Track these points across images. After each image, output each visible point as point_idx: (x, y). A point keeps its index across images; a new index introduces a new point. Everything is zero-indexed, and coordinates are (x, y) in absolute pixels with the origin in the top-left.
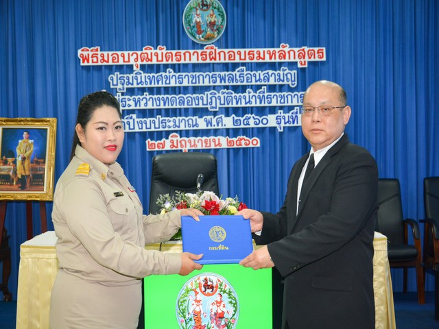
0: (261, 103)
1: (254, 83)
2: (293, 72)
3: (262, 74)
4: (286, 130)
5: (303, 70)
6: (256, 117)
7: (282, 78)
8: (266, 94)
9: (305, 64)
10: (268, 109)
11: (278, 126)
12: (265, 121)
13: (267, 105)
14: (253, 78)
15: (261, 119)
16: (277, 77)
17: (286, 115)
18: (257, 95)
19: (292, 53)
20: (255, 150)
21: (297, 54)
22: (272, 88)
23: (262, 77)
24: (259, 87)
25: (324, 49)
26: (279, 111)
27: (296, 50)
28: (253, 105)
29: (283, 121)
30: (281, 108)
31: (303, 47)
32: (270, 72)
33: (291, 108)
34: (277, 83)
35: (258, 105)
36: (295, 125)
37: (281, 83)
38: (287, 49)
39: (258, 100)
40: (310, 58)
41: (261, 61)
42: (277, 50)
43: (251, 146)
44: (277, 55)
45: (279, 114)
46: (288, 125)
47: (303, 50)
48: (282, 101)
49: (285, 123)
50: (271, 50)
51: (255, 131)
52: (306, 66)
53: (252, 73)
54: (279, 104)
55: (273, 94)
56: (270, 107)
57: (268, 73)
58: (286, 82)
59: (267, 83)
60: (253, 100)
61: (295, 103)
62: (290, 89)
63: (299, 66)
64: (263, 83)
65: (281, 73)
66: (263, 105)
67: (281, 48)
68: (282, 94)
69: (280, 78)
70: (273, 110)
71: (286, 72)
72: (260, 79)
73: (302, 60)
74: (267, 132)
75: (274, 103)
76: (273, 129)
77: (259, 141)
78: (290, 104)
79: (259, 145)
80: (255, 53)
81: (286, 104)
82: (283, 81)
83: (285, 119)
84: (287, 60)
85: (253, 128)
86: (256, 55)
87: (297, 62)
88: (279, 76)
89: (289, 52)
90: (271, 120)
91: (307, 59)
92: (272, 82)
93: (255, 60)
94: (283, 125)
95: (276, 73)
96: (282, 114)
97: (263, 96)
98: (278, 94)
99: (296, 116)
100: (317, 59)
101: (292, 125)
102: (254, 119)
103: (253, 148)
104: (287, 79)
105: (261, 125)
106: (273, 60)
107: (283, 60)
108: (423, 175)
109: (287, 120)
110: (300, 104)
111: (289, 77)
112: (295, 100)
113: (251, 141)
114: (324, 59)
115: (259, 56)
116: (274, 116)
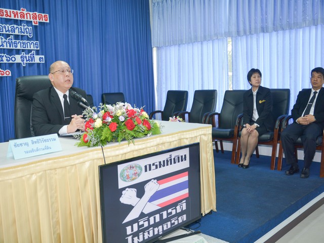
0: (10, 47)
1: (4, 32)
2: (30, 28)
3: (10, 27)
4: (28, 65)
5: (36, 27)
6: (7, 56)
7: (23, 31)
8: (13, 41)
9: (37, 23)
10: (15, 51)
11: (22, 62)
12: (13, 59)
13: (14, 48)
14: (4, 29)
15: (11, 57)
16: (20, 30)
17: (27, 56)
18: (7, 41)
19: (28, 15)
20: (8, 79)
21: (31, 16)
22: (17, 37)
23: (10, 29)
24: (8, 36)
25: (48, 15)
26: (22, 53)
27: (31, 13)
28: (5, 47)
29: (25, 59)
30: (23, 51)
31: (35, 12)
32: (15, 26)
33: (30, 51)
34: (20, 34)
35: (8, 47)
36: (33, 62)
37: (22, 34)
38: (25, 12)
39: (8, 45)
40: (39, 20)
41: (8, 17)
42: (19, 12)
43: (5, 75)
44: (19, 15)
45: (22, 55)
46: (28, 62)
47: (35, 14)
48: (24, 46)
49: (27, 61)
50: (15, 11)
51: (7, 66)
52: (38, 25)
53: (3, 26)
54: (22, 48)
55: (18, 41)
56: (16, 49)
57: (13, 27)
58: (25, 34)
59: (13, 33)
60: (5, 44)
61: (32, 48)
62: (28, 39)
63: (33, 24)
64: (11, 33)
65: (22, 27)
66: (11, 48)
67: (21, 11)
68: (24, 41)
69: (21, 31)
70: (18, 52)
71: (25, 27)
72: (8, 30)
73: (35, 20)
74: (15, 66)
75: (19, 47)
76: (19, 64)
77: (10, 72)
78: (29, 48)
79: (10, 75)
80: (4, 11)
81: (26, 48)
82: (24, 33)
83: (26, 58)
84: (25, 19)
85: (5, 63)
86: (5, 13)
87: (31, 22)
88: (21, 29)
89: (26, 14)
90: (18, 59)
91: (38, 20)
92: (17, 33)
93: (4, 17)
94: (25, 62)
95: (19, 27)
96: (25, 55)
97: (12, 42)
98: (21, 42)
99: (34, 57)
100: (44, 21)
101: (31, 62)
102: (6, 57)
103: (6, 77)
104: (26, 32)
105: (11, 62)
106: (16, 18)
107: (23, 19)
109: (28, 59)
110: (35, 49)
111: (28, 31)
112: (32, 46)
113: (5, 72)
114: (48, 21)
115: (7, 14)
116: (19, 56)
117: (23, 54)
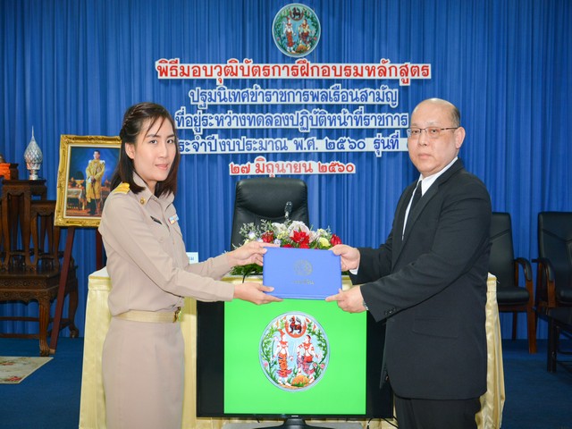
0: (357, 125)
1: (350, 102)
2: (393, 91)
3: (359, 92)
4: (385, 154)
5: (405, 88)
6: (351, 140)
7: (381, 97)
8: (363, 115)
9: (407, 82)
10: (365, 131)
11: (376, 151)
12: (361, 145)
13: (364, 127)
14: (350, 97)
15: (357, 143)
16: (376, 96)
17: (386, 139)
18: (353, 116)
19: (393, 69)
20: (350, 177)
21: (399, 71)
22: (370, 108)
23: (359, 96)
24: (356, 107)
25: (430, 65)
26: (378, 134)
27: (398, 66)
28: (349, 126)
29: (381, 145)
30: (380, 130)
31: (406, 63)
32: (369, 90)
33: (391, 131)
34: (376, 103)
35: (354, 126)
36: (396, 150)
37: (380, 102)
38: (388, 65)
39: (354, 122)
40: (413, 75)
41: (358, 77)
42: (377, 65)
43: (345, 172)
44: (377, 71)
45: (377, 138)
46: (387, 150)
47: (406, 66)
48: (381, 123)
49: (384, 148)
50: (370, 65)
51: (351, 156)
52: (409, 84)
53: (348, 91)
54: (378, 127)
55: (371, 115)
56: (367, 129)
57: (366, 92)
58: (385, 102)
59: (364, 103)
60: (349, 121)
61: (396, 125)
62: (391, 110)
63: (401, 84)
64: (360, 102)
65: (381, 91)
66: (359, 127)
67: (381, 64)
68: (382, 115)
69: (379, 98)
70: (371, 133)
71: (386, 91)
72: (357, 98)
73: (405, 77)
74: (364, 157)
75: (372, 125)
76: (370, 154)
77: (354, 166)
78: (390, 126)
79: (354, 172)
80: (352, 69)
81: (385, 127)
82: (383, 101)
83: (383, 143)
84: (388, 77)
85: (348, 153)
86: (353, 71)
87: (398, 80)
88: (379, 95)
89: (390, 68)
90: (369, 145)
91: (410, 77)
92: (370, 101)
93: (352, 77)
94: (381, 149)
95: (375, 91)
96: (381, 138)
97: (360, 117)
98: (377, 115)
99: (397, 140)
100: (421, 77)
101: (391, 150)
102: (350, 142)
103: (348, 175)
104: (387, 98)
105: (357, 150)
106: (372, 77)
107: (383, 77)
108: (537, 209)
109: (386, 145)
110: (401, 126)
111: (390, 96)
112: (396, 122)
113: (345, 166)
114: (429, 77)
115: (357, 72)
116: (372, 140)
117: (379, 136)
